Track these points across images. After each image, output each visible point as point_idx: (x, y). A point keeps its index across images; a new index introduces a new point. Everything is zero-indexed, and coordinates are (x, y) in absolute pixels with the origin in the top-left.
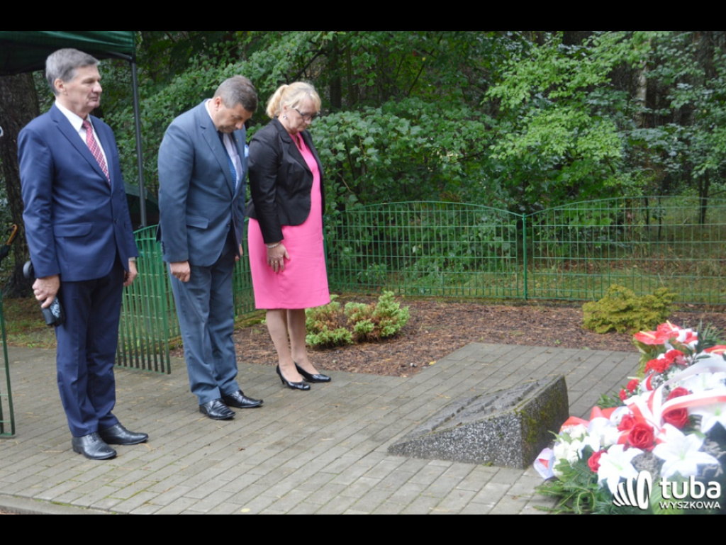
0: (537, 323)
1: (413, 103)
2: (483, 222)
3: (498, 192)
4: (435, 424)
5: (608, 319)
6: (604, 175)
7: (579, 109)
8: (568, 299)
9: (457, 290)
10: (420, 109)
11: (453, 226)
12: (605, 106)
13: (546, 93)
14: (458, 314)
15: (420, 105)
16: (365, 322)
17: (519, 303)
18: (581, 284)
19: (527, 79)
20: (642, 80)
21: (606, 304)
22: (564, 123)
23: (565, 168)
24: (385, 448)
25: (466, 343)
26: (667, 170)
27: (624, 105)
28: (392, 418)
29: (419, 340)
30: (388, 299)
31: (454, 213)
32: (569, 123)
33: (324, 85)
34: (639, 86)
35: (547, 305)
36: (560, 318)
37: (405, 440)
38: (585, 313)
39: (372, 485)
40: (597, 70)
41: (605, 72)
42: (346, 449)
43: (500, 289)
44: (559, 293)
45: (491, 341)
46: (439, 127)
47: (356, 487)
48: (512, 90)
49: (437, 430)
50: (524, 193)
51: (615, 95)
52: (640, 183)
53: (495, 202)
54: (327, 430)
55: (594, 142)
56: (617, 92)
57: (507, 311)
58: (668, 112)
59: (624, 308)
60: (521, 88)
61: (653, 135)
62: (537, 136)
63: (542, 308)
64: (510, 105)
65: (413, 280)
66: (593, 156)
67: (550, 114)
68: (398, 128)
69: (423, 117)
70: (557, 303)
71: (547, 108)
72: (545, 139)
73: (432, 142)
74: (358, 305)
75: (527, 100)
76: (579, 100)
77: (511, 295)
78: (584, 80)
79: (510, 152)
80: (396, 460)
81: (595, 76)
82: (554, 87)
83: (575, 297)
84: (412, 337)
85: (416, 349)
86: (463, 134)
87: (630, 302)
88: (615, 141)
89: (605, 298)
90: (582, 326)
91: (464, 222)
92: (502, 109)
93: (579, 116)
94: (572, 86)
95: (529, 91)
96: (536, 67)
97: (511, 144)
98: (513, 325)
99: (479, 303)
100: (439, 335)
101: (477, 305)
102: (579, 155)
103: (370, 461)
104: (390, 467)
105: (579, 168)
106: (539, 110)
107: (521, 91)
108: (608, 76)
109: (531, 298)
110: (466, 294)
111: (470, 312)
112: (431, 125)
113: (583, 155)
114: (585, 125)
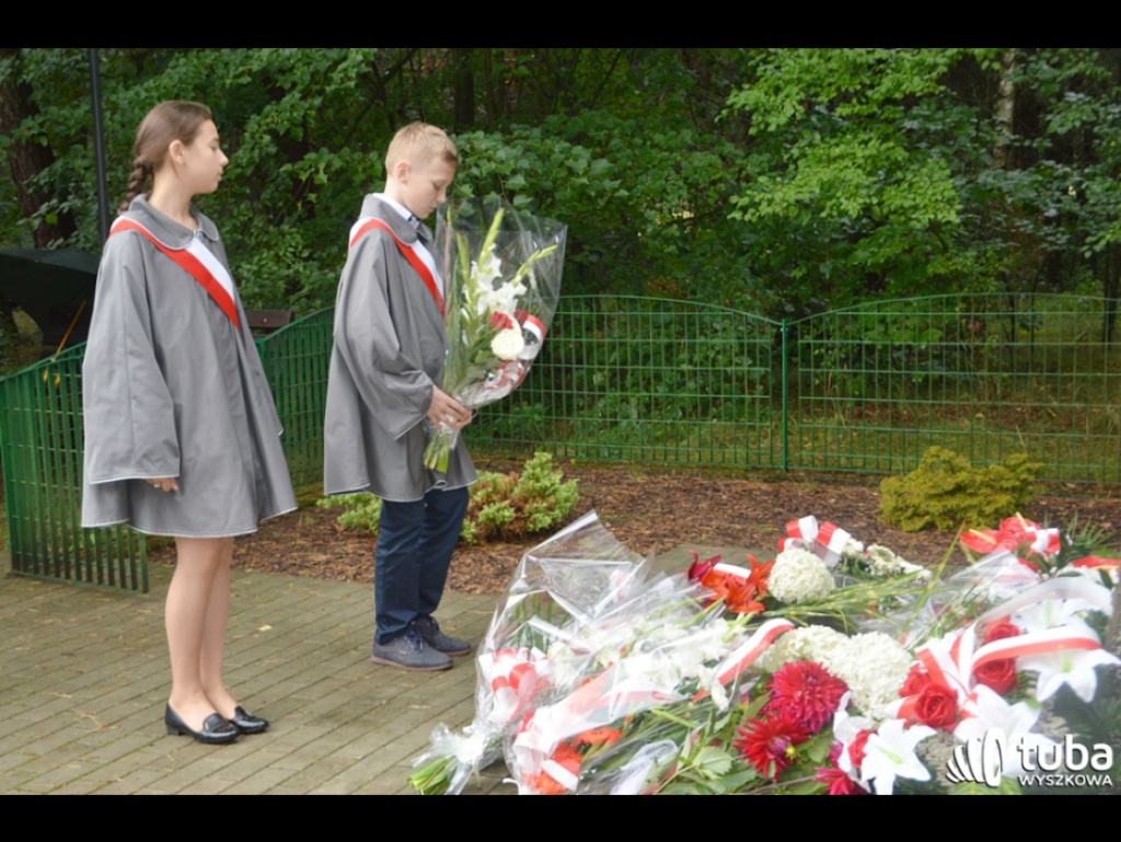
1: (597, 120)
2: (716, 331)
3: (744, 279)
5: (923, 507)
6: (930, 254)
7: (885, 138)
8: (858, 471)
9: (666, 453)
10: (609, 130)
11: (664, 340)
12: (936, 132)
13: (832, 105)
14: (665, 494)
15: (610, 121)
16: (498, 505)
17: (774, 477)
18: (882, 445)
19: (799, 80)
20: (1007, 87)
21: (921, 480)
22: (861, 161)
23: (862, 241)
25: (675, 545)
26: (1044, 245)
27: (972, 130)
30: (542, 466)
32: (869, 162)
33: (443, 87)
34: (1001, 97)
35: (821, 481)
36: (842, 504)
38: (885, 496)
41: (934, 75)
43: (741, 452)
44: (843, 461)
45: (719, 542)
46: (642, 162)
48: (772, 98)
50: (791, 282)
51: (955, 114)
52: (991, 270)
55: (912, 196)
56: (959, 108)
57: (751, 491)
58: (1048, 144)
59: (950, 487)
60: (787, 96)
61: (1018, 182)
62: (814, 181)
63: (814, 486)
64: (767, 125)
65: (591, 434)
66: (909, 219)
67: (837, 145)
68: (570, 163)
69: (613, 142)
70: (840, 477)
71: (833, 131)
72: (828, 188)
73: (629, 189)
74: (489, 476)
75: (799, 117)
76: (888, 121)
77: (760, 463)
78: (898, 85)
79: (765, 210)
81: (917, 80)
82: (845, 98)
83: (870, 468)
86: (684, 173)
87: (962, 477)
88: (948, 194)
89: (919, 471)
90: (879, 518)
91: (680, 334)
92: (752, 131)
93: (889, 149)
94: (877, 96)
95: (801, 102)
97: (769, 196)
98: (759, 513)
99: (704, 475)
100: (630, 530)
101: (700, 480)
102: (887, 217)
105: (885, 241)
106: (819, 137)
107: (788, 101)
108: (939, 81)
109: (796, 467)
110: (683, 459)
111: (687, 491)
112: (628, 157)
113: (892, 217)
114: (896, 166)
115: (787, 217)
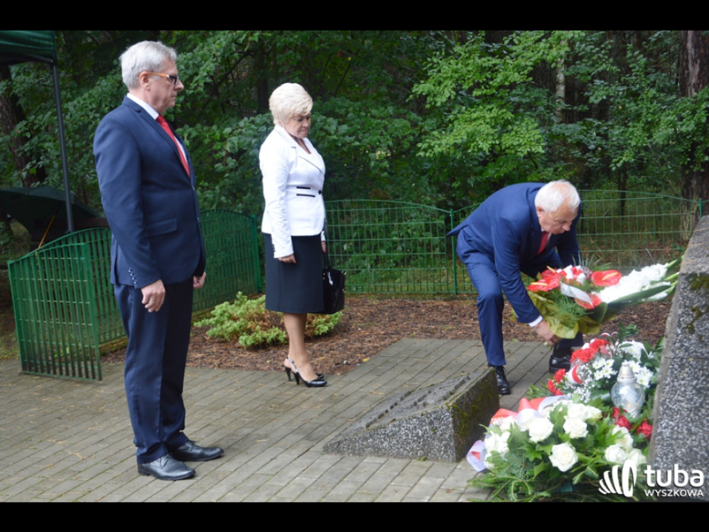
0: (467, 317)
1: (339, 103)
2: (412, 218)
3: (425, 188)
4: (370, 421)
6: (529, 170)
7: (501, 107)
9: (388, 287)
10: (347, 108)
11: (383, 224)
12: (526, 103)
13: (470, 91)
14: (390, 310)
15: (347, 104)
17: (449, 298)
19: (451, 77)
20: (561, 77)
22: (489, 120)
23: (490, 164)
24: (320, 446)
25: (399, 339)
26: (587, 164)
27: (545, 102)
28: (327, 416)
29: (352, 337)
31: (383, 210)
32: (493, 120)
33: (251, 87)
34: (558, 83)
37: (340, 438)
39: (307, 485)
40: (519, 69)
41: (526, 72)
42: (282, 450)
43: (431, 285)
45: (423, 336)
46: (366, 126)
47: (292, 487)
48: (438, 88)
49: (371, 427)
50: (451, 189)
51: (535, 93)
53: (423, 198)
54: (261, 432)
55: (517, 139)
56: (537, 90)
57: (437, 306)
58: (586, 108)
60: (446, 86)
61: (573, 130)
62: (463, 132)
63: (472, 302)
64: (436, 103)
66: (517, 152)
67: (474, 112)
68: (326, 127)
69: (349, 115)
71: (471, 105)
72: (472, 137)
73: (360, 141)
75: (453, 97)
76: (502, 98)
77: (441, 290)
78: (507, 78)
79: (437, 150)
80: (331, 458)
81: (516, 74)
82: (478, 85)
84: (345, 334)
85: (349, 346)
86: (390, 131)
88: (537, 137)
90: (511, 319)
91: (393, 219)
92: (428, 106)
93: (503, 113)
94: (495, 84)
95: (454, 89)
96: (460, 65)
97: (439, 142)
98: (443, 318)
99: (410, 299)
100: (372, 332)
101: (408, 301)
102: (504, 150)
103: (305, 461)
104: (325, 467)
105: (503, 164)
106: (464, 108)
107: (446, 89)
108: (529, 75)
109: (461, 292)
110: (398, 290)
111: (402, 308)
112: (358, 123)
113: (507, 151)
114: (508, 122)
115: (449, 153)
